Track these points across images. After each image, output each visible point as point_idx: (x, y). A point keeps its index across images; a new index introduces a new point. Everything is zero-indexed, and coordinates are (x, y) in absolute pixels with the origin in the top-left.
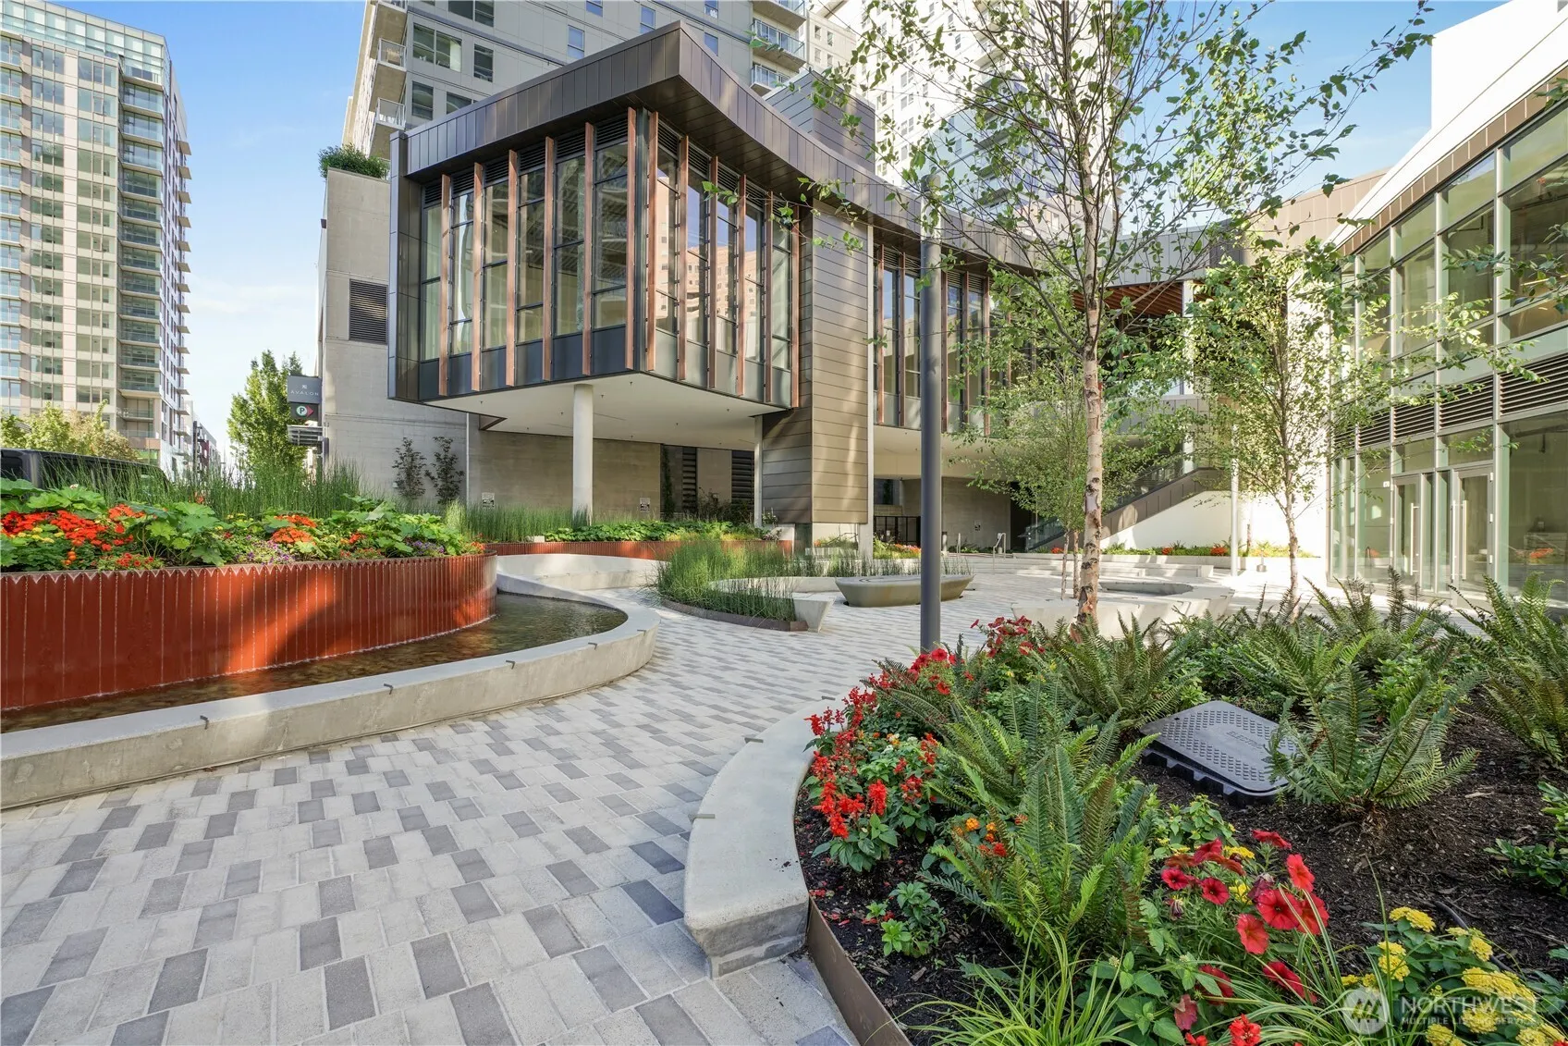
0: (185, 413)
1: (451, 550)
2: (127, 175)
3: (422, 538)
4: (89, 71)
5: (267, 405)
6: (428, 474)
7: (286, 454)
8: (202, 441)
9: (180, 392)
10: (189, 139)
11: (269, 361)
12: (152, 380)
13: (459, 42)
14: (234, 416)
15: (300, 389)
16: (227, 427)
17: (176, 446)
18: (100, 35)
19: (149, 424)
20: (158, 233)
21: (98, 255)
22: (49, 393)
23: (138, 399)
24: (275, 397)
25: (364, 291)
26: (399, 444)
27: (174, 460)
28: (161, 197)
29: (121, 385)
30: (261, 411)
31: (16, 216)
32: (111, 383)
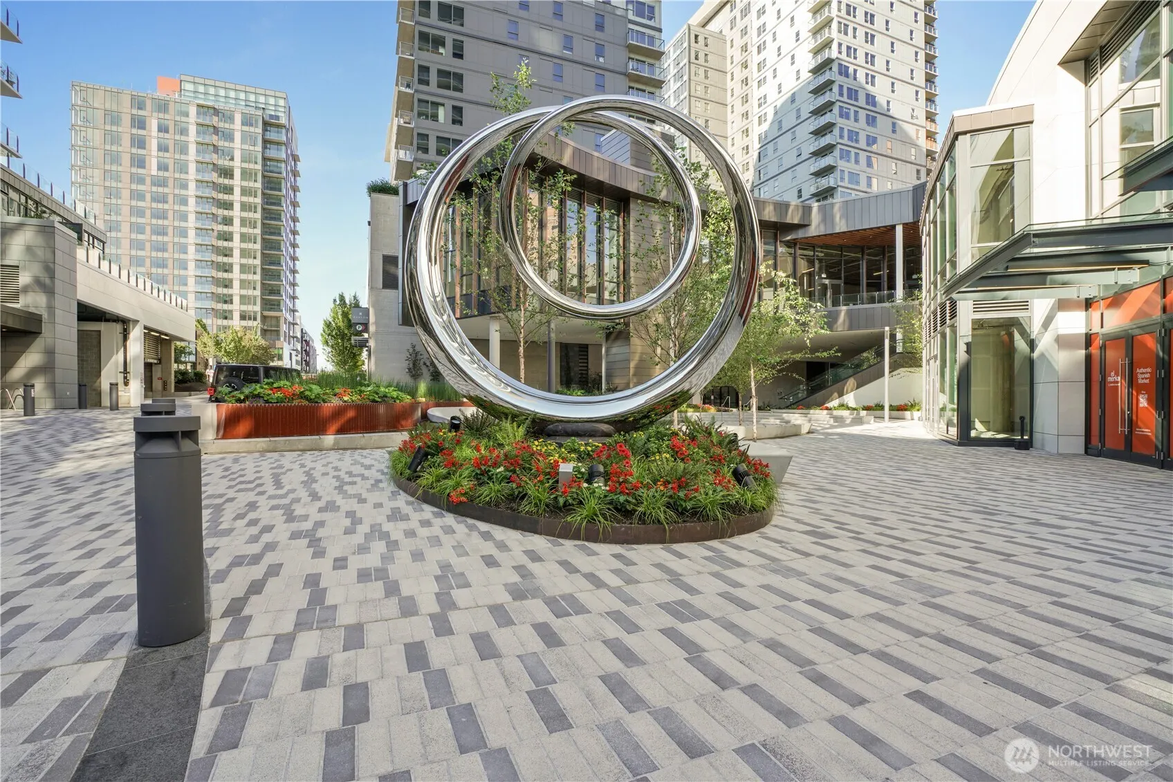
0: (297, 324)
1: (398, 401)
2: (266, 180)
3: (386, 397)
4: (247, 121)
5: (341, 324)
6: (425, 364)
7: (352, 353)
8: (306, 341)
9: (294, 311)
10: (299, 153)
11: (342, 298)
12: (279, 305)
13: (443, 105)
14: (324, 331)
15: (358, 315)
16: (320, 337)
17: (292, 345)
18: (252, 98)
19: (278, 332)
20: (283, 213)
21: (251, 231)
22: (226, 316)
23: (271, 317)
24: (345, 320)
25: (390, 260)
26: (409, 347)
27: (291, 354)
28: (284, 191)
29: (263, 309)
30: (339, 328)
31: (210, 211)
32: (258, 308)
